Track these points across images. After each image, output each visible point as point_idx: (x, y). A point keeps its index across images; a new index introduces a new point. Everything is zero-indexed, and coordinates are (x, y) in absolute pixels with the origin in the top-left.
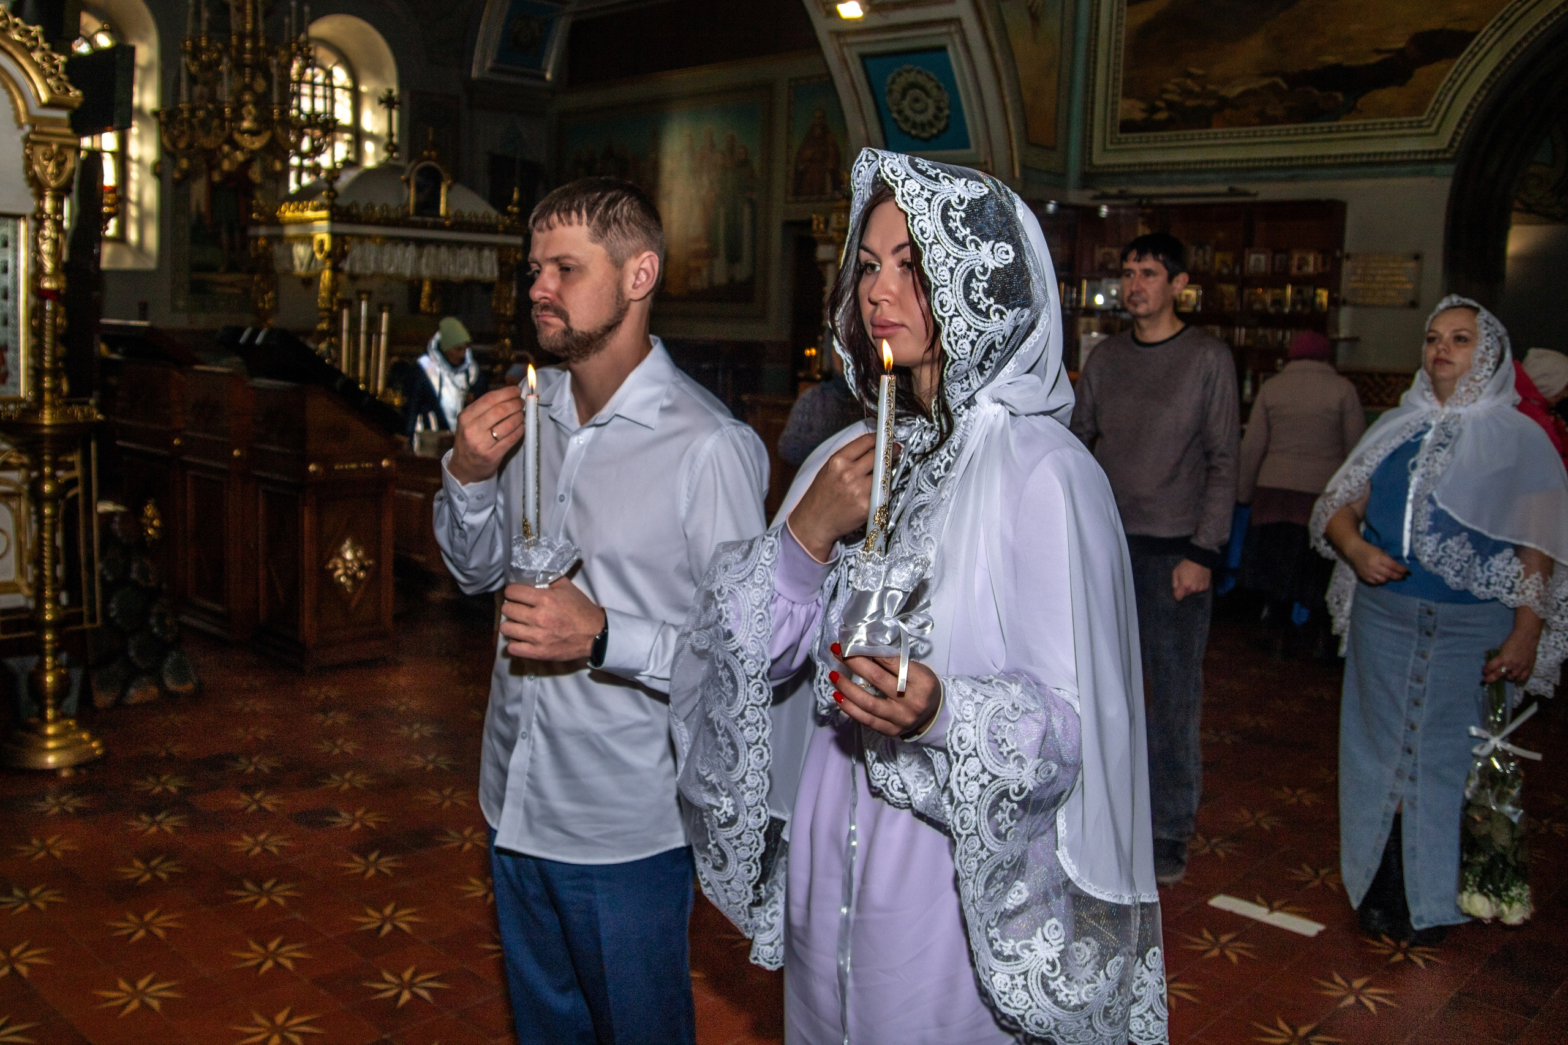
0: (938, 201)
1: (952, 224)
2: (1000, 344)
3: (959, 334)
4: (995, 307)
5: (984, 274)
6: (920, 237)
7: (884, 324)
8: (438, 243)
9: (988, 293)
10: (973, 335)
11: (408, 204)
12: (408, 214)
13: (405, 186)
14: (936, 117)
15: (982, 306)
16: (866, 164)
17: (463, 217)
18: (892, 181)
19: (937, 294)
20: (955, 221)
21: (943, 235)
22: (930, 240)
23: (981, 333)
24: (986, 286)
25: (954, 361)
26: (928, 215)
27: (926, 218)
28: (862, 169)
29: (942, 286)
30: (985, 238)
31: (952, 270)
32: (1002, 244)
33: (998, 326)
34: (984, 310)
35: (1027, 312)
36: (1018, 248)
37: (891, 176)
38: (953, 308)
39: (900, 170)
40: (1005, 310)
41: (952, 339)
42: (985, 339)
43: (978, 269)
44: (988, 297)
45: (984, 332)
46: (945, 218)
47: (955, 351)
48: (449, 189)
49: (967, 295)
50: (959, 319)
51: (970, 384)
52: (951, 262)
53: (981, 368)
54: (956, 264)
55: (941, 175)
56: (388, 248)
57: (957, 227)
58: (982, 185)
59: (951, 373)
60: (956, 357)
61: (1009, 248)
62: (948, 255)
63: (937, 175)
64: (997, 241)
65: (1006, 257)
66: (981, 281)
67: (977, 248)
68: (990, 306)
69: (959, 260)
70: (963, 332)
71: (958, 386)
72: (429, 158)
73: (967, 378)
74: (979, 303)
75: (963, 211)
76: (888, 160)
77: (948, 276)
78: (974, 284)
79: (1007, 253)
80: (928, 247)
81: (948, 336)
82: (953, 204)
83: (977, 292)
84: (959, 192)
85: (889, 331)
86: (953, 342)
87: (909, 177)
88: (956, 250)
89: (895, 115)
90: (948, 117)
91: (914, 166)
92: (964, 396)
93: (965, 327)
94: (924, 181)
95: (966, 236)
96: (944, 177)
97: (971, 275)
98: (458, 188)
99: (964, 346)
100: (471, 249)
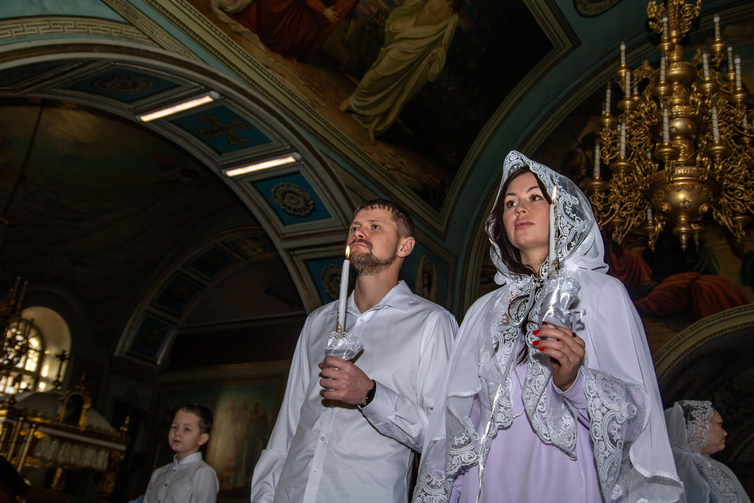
1: (555, 183)
2: (579, 235)
3: (564, 224)
7: (523, 223)
9: (573, 212)
11: (59, 415)
12: (58, 421)
13: (60, 405)
17: (92, 428)
20: (556, 181)
24: (571, 209)
27: (545, 177)
31: (558, 199)
32: (574, 197)
33: (579, 226)
34: (573, 218)
40: (580, 220)
44: (573, 214)
46: (552, 180)
48: (88, 411)
53: (569, 246)
57: (557, 184)
60: (563, 235)
67: (565, 194)
69: (560, 196)
72: (79, 390)
74: (570, 215)
75: (558, 179)
78: (567, 207)
83: (568, 211)
85: (526, 226)
88: (558, 192)
95: (561, 188)
97: (565, 203)
100: (94, 448)
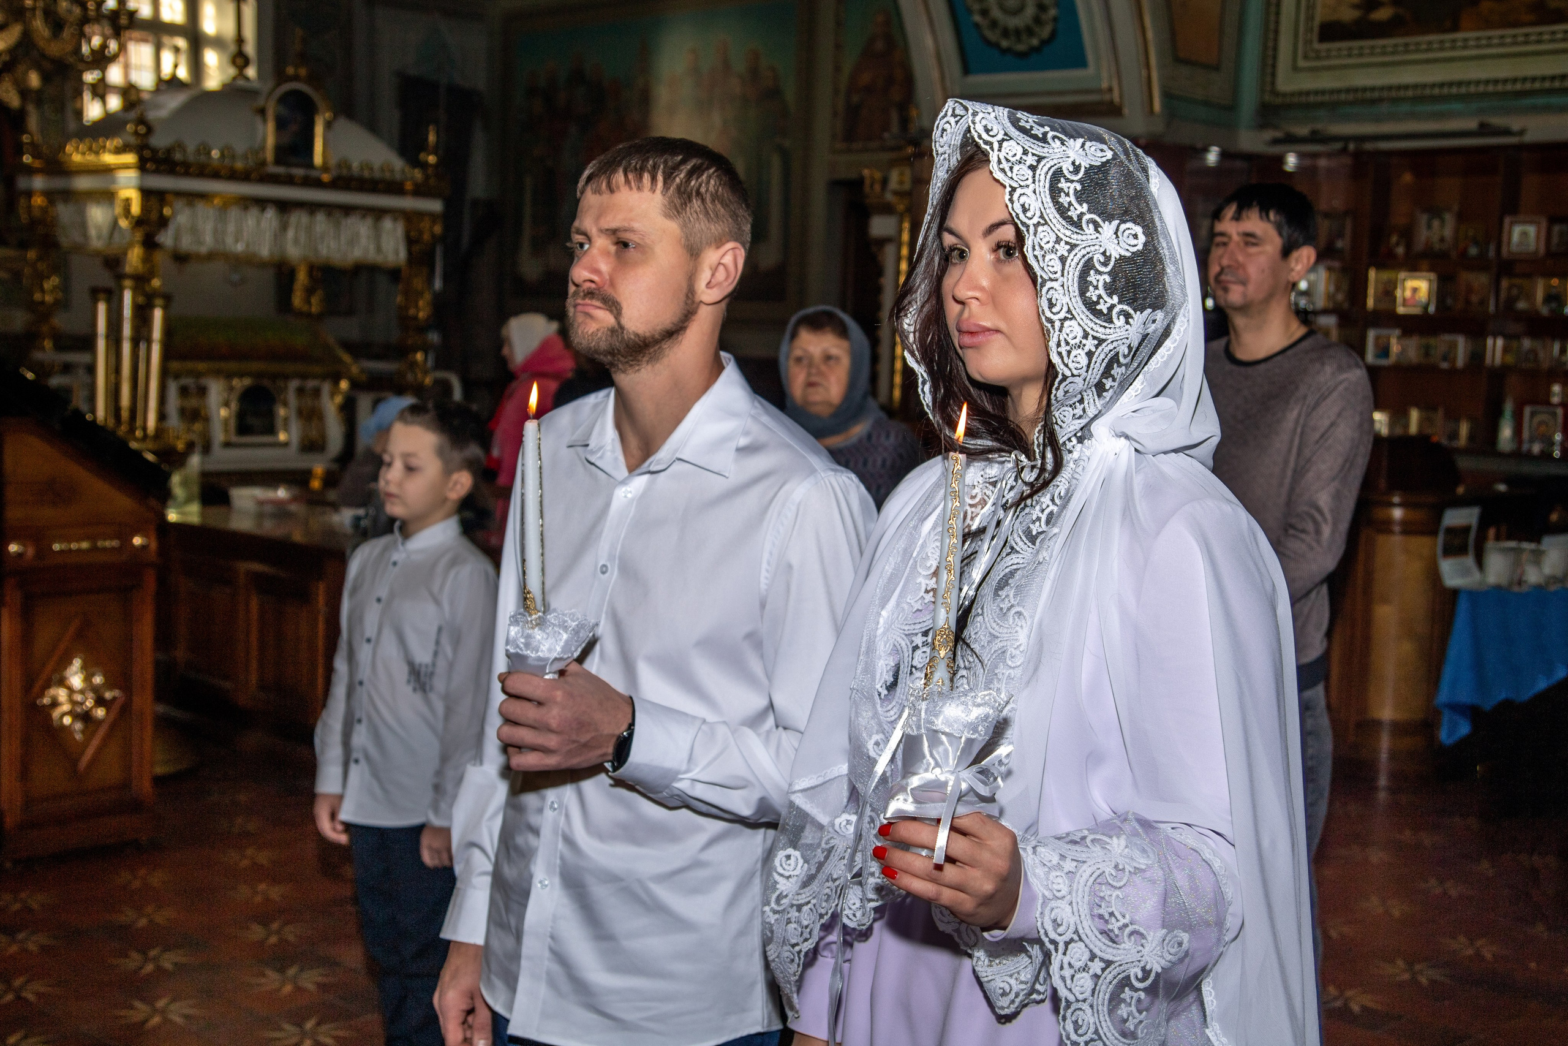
0: (1045, 169)
1: (1063, 199)
2: (1125, 357)
3: (1072, 342)
4: (1119, 307)
5: (1105, 264)
6: (1022, 216)
7: (973, 329)
8: (312, 207)
9: (1110, 290)
10: (1090, 344)
11: (263, 148)
12: (263, 163)
13: (258, 120)
14: (1037, 20)
15: (1103, 307)
16: (952, 120)
17: (349, 168)
18: (986, 142)
19: (1045, 290)
20: (1067, 195)
21: (1052, 213)
22: (1035, 220)
23: (1101, 342)
24: (1108, 279)
25: (1065, 378)
26: (1032, 187)
27: (1029, 191)
28: (947, 126)
29: (1051, 280)
30: (1109, 218)
31: (1063, 260)
32: (1129, 225)
33: (1124, 334)
34: (1105, 311)
35: (1159, 315)
36: (1150, 231)
37: (985, 136)
38: (1065, 309)
39: (996, 128)
40: (1132, 312)
41: (1063, 349)
42: (1107, 350)
43: (1098, 258)
44: (1110, 295)
45: (1104, 340)
46: (1055, 191)
47: (1066, 365)
48: (328, 125)
49: (1083, 292)
50: (1073, 322)
51: (1084, 410)
52: (1063, 249)
53: (1100, 388)
54: (1069, 251)
55: (1050, 134)
56: (234, 213)
57: (1070, 204)
58: (1104, 147)
59: (1060, 393)
60: (1068, 373)
61: (1138, 230)
62: (1058, 240)
63: (1045, 134)
64: (1124, 222)
65: (1134, 242)
66: (1100, 273)
67: (1096, 230)
68: (1113, 306)
69: (1073, 246)
70: (1077, 341)
71: (1068, 412)
72: (296, 78)
73: (1081, 401)
74: (1098, 303)
75: (1079, 181)
76: (981, 115)
77: (1058, 267)
78: (1092, 277)
79: (1135, 236)
80: (1032, 229)
81: (1059, 345)
82: (1066, 172)
83: (1096, 288)
84: (1073, 156)
85: (980, 338)
86: (1064, 354)
87: (1008, 137)
88: (1068, 233)
89: (977, 18)
90: (1055, 19)
91: (1015, 122)
92: (1078, 424)
93: (1080, 334)
94: (1028, 143)
95: (1081, 215)
96: (1054, 138)
97: (1088, 266)
98: (342, 124)
99: (1079, 359)
100: (364, 217)
